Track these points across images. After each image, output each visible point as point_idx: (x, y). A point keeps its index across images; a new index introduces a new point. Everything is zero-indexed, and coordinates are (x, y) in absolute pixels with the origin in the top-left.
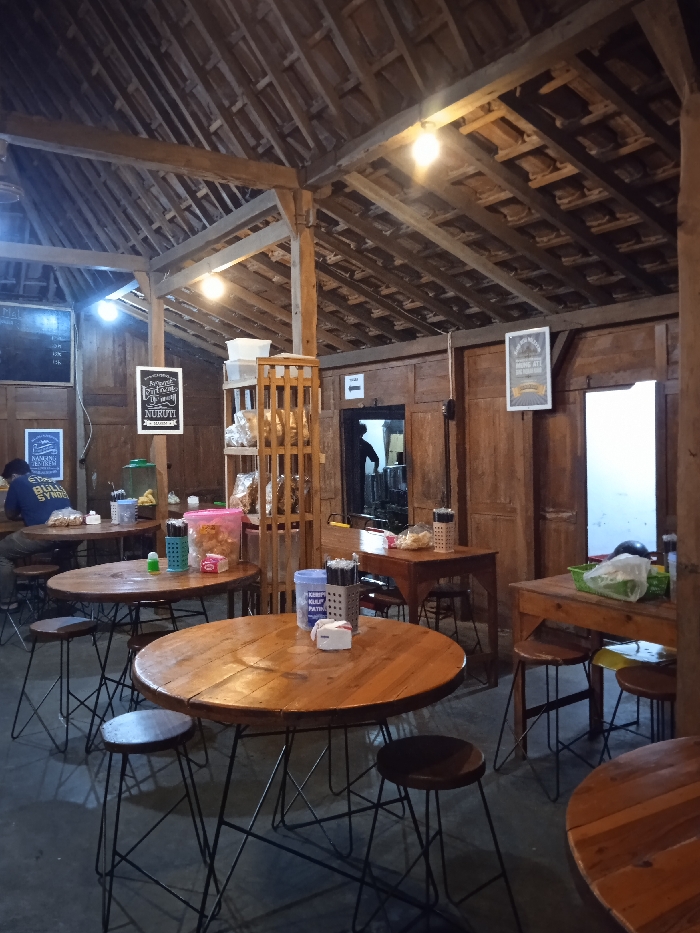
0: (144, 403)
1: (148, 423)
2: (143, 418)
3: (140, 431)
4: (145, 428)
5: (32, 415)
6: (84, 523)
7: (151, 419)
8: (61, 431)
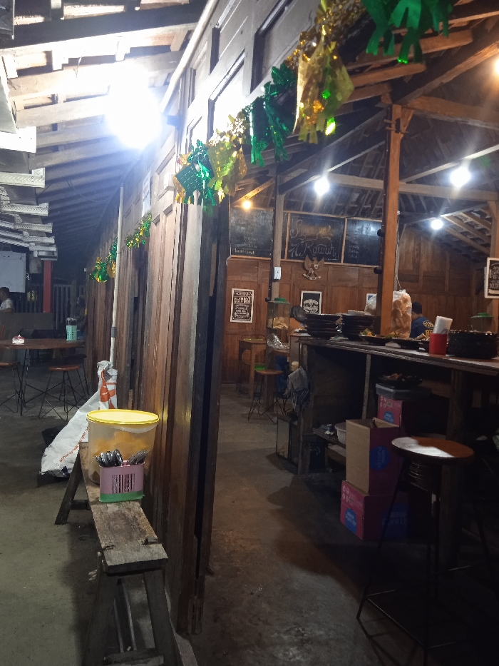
0: (490, 280)
1: (490, 292)
2: (489, 288)
3: (486, 296)
4: (489, 294)
7: (493, 289)
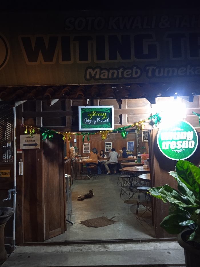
0: (143, 137)
1: (144, 140)
3: (143, 142)
5: (129, 139)
6: (133, 158)
8: (134, 142)
